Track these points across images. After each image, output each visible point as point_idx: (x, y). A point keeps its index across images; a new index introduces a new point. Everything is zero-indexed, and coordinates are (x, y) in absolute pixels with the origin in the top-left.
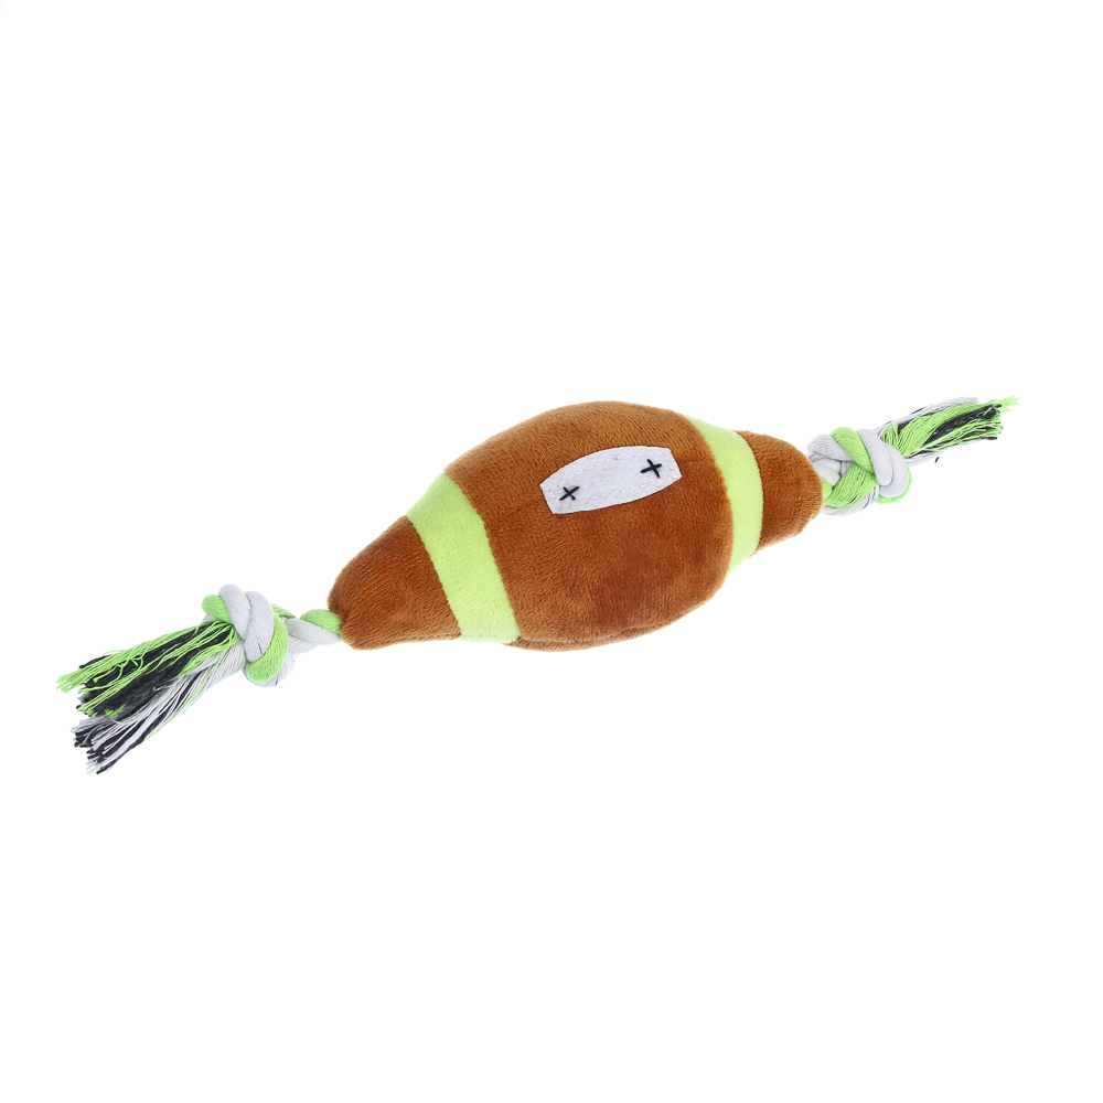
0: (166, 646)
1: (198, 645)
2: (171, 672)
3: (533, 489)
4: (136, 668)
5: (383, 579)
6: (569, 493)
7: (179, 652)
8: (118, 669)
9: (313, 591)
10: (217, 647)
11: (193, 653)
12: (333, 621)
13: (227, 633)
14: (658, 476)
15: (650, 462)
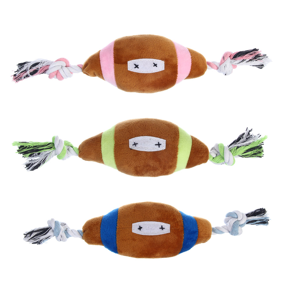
0: (43, 146)
3: (127, 140)
5: (89, 147)
6: (135, 144)
8: (27, 147)
9: (77, 144)
12: (78, 152)
13: (53, 147)
14: (159, 147)
15: (159, 143)
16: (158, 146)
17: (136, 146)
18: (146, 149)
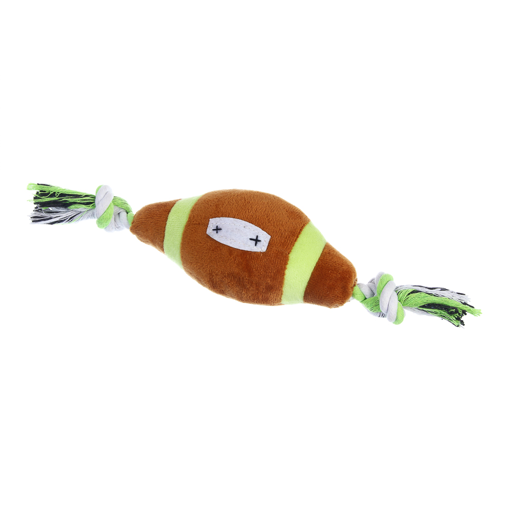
1: (79, 201)
2: (66, 205)
3: (207, 219)
4: (55, 196)
5: (148, 218)
6: (217, 229)
7: (71, 200)
8: (49, 193)
10: (84, 206)
11: (75, 203)
13: (91, 203)
14: (256, 245)
15: (257, 237)
16: (254, 242)
17: (217, 232)
18: (231, 243)
